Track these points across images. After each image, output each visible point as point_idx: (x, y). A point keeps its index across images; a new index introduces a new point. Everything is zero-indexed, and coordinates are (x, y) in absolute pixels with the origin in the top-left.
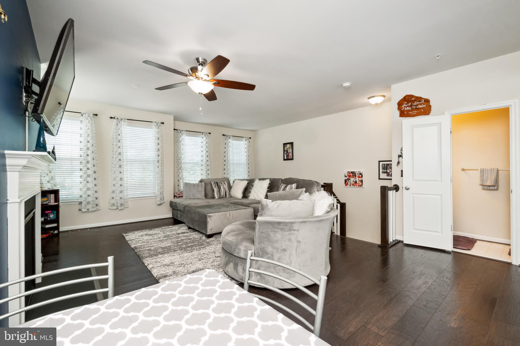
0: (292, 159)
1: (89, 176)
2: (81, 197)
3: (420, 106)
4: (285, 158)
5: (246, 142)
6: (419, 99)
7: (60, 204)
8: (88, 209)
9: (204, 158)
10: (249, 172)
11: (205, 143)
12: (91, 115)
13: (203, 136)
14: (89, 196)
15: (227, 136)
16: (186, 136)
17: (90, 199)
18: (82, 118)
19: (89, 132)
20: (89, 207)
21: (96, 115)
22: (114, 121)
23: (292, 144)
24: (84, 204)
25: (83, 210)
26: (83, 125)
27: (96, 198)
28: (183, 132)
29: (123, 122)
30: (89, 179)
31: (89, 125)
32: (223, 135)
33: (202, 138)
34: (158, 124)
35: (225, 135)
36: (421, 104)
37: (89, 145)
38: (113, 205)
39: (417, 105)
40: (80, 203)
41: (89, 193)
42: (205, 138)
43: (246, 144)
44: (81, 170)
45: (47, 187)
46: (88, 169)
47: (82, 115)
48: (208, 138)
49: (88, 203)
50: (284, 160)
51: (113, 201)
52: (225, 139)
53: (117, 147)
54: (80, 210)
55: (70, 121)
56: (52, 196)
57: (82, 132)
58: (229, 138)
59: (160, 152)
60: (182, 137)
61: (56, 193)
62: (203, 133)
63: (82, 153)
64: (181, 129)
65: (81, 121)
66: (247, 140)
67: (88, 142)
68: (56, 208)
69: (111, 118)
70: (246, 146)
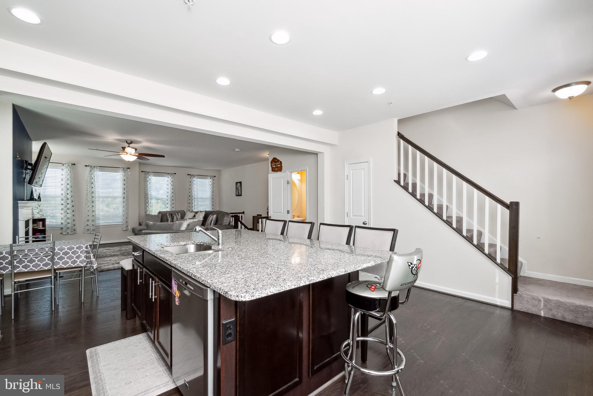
0: (241, 195)
1: (68, 209)
2: (62, 224)
3: (279, 166)
4: (237, 194)
5: (211, 180)
6: (278, 161)
7: (47, 229)
8: (68, 233)
9: (169, 195)
10: (213, 205)
11: (170, 182)
12: (70, 165)
13: (169, 176)
14: (68, 223)
15: (192, 175)
16: (153, 176)
17: (69, 226)
18: (63, 167)
19: (69, 177)
20: (69, 231)
21: (74, 164)
22: (88, 168)
23: (241, 183)
24: (64, 229)
25: (64, 233)
26: (64, 172)
27: (74, 225)
28: (150, 173)
29: (95, 169)
30: (68, 211)
31: (69, 172)
32: (188, 175)
33: (168, 177)
34: (125, 169)
35: (190, 175)
36: (279, 164)
37: (69, 187)
38: (88, 230)
39: (277, 165)
40: (62, 228)
41: (69, 221)
42: (170, 178)
43: (211, 182)
44: (62, 204)
45: (37, 216)
46: (68, 204)
47: (63, 165)
48: (173, 177)
49: (68, 228)
50: (236, 195)
51: (88, 228)
52: (190, 178)
53: (91, 187)
54: (61, 233)
55: (54, 170)
56: (41, 223)
57: (63, 177)
58: (194, 177)
59: (125, 191)
60: (149, 177)
61: (43, 220)
62: (168, 174)
63: (63, 192)
64: (148, 171)
65: (62, 169)
66: (212, 179)
67: (68, 184)
68: (43, 232)
69: (86, 166)
70: (211, 183)
